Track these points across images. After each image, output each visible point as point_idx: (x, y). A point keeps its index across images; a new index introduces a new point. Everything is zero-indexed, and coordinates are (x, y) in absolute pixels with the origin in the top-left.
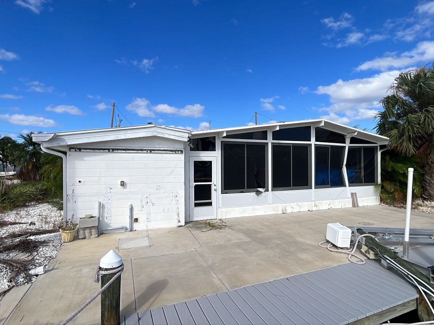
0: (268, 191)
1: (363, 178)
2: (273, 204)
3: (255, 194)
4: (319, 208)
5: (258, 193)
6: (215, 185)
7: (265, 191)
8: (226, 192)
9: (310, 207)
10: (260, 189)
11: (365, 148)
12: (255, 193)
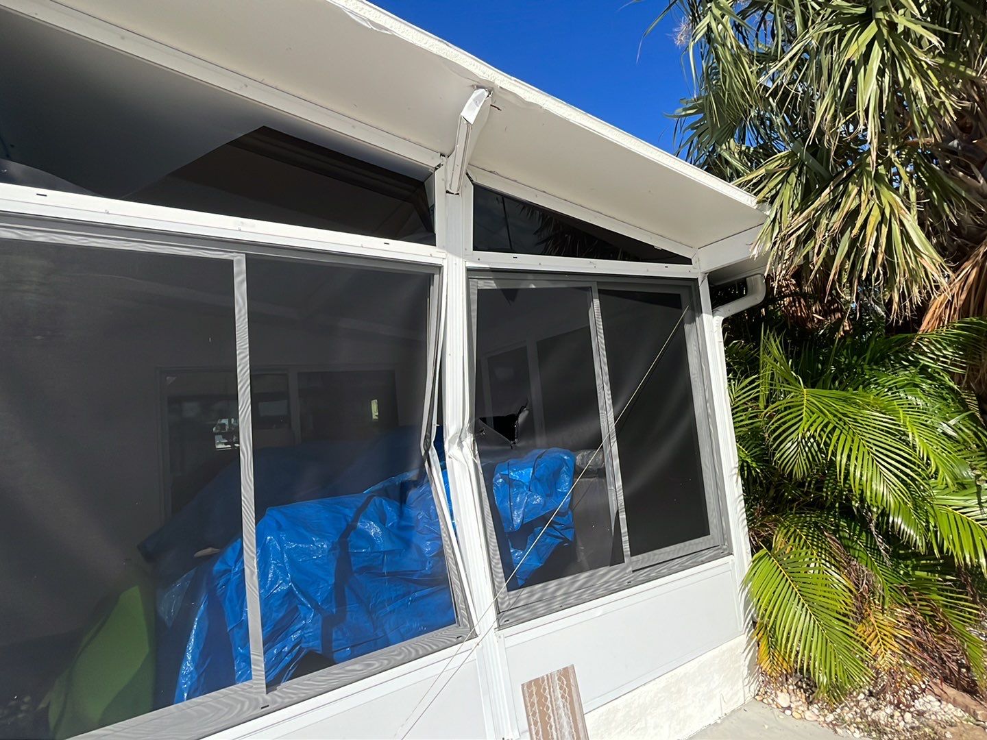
11: (612, 290)
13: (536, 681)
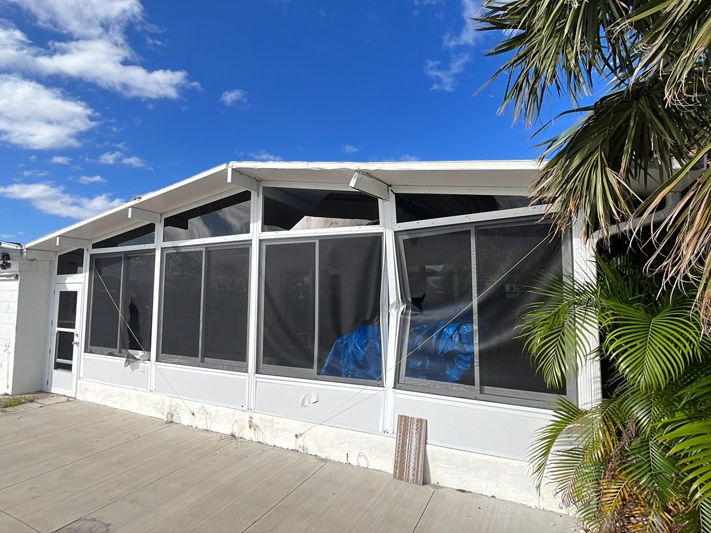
0: (150, 360)
2: (156, 391)
4: (261, 435)
6: (78, 335)
7: (144, 360)
9: (236, 426)
11: (483, 229)
13: (405, 417)
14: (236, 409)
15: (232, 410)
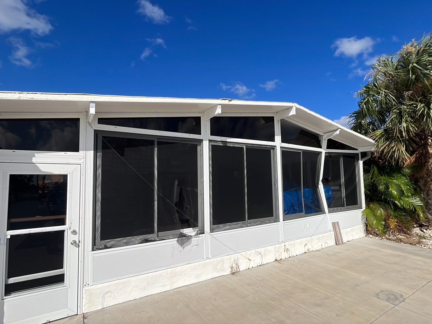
0: (203, 233)
1: (345, 199)
2: (213, 256)
3: (176, 242)
4: (290, 253)
5: (183, 239)
6: (74, 232)
7: (197, 234)
8: (105, 245)
9: (277, 254)
10: (188, 231)
11: (345, 156)
12: (176, 239)
13: (334, 222)
14: (276, 245)
15: (274, 246)
